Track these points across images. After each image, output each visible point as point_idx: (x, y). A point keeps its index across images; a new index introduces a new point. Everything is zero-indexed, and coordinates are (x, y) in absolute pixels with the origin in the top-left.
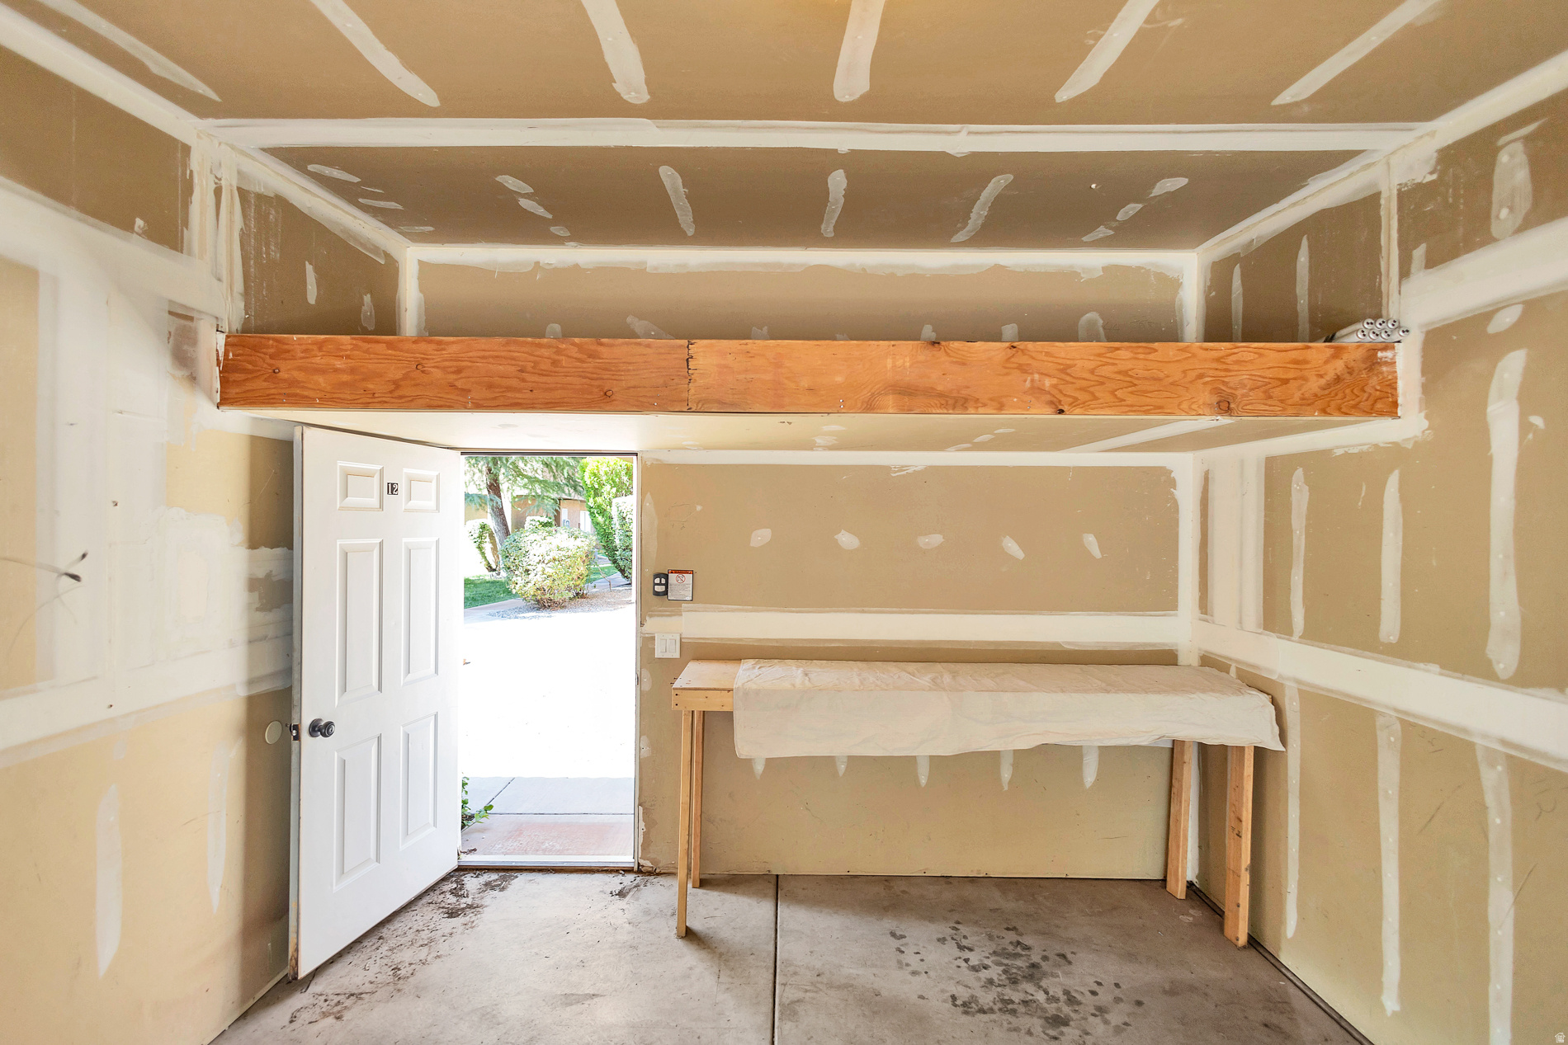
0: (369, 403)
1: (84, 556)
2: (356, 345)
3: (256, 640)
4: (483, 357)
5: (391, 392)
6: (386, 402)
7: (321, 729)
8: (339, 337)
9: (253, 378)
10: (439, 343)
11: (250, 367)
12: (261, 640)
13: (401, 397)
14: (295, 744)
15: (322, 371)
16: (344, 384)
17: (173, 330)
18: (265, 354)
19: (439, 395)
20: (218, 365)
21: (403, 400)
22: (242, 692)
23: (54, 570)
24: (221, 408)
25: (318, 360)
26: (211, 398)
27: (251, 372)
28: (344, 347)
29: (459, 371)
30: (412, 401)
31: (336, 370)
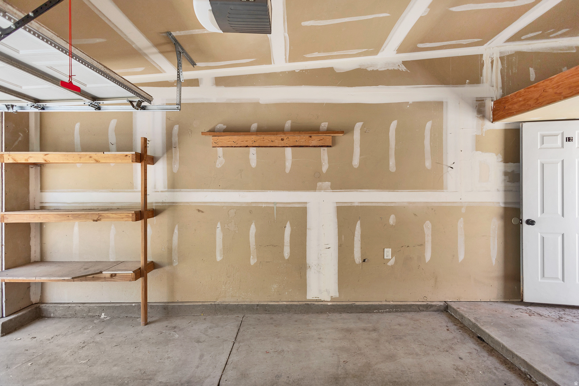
0: (529, 109)
1: (454, 163)
2: (525, 91)
3: (507, 191)
4: (567, 78)
5: (535, 103)
6: (534, 107)
7: (530, 222)
8: (520, 90)
9: (499, 112)
10: (550, 79)
11: (499, 108)
12: (510, 191)
13: (539, 103)
14: (521, 225)
15: (516, 103)
16: (522, 105)
17: (477, 105)
18: (502, 103)
19: (551, 98)
20: (492, 111)
21: (539, 104)
22: (502, 205)
23: (447, 166)
24: (493, 123)
25: (515, 100)
26: (490, 120)
27: (500, 109)
28: (522, 93)
29: (558, 86)
30: (541, 104)
31: (520, 101)
